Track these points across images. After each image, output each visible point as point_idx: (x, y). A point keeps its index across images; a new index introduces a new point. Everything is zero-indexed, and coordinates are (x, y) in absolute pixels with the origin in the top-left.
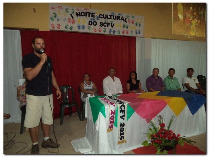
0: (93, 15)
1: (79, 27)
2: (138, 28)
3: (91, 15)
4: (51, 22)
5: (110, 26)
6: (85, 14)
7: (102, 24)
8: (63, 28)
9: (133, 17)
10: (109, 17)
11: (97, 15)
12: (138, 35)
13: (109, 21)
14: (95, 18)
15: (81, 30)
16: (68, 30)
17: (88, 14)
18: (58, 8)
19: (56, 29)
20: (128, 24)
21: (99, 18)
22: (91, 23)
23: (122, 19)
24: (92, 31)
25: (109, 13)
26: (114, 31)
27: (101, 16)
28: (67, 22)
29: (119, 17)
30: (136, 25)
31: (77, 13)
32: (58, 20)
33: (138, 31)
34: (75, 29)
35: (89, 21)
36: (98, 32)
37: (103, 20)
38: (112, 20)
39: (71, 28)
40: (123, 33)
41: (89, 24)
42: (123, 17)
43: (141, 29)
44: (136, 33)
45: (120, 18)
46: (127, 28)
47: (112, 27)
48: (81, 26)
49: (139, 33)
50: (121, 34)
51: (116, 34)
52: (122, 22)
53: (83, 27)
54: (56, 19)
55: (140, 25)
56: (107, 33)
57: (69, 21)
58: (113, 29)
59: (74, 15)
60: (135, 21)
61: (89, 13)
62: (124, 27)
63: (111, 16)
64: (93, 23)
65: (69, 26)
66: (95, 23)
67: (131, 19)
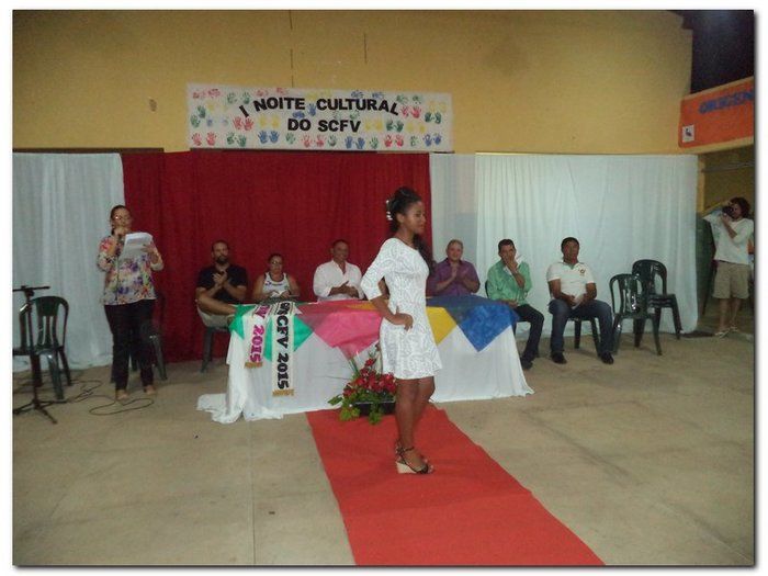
0: (299, 103)
1: (263, 137)
2: (432, 128)
3: (293, 103)
4: (193, 130)
5: (348, 130)
6: (278, 104)
7: (323, 126)
8: (221, 143)
9: (416, 98)
10: (345, 104)
11: (310, 102)
12: (434, 147)
13: (344, 115)
14: (306, 112)
15: (269, 145)
16: (236, 145)
17: (285, 103)
18: (210, 93)
19: (205, 145)
20: (401, 118)
21: (317, 110)
22: (293, 125)
23: (384, 105)
24: (298, 145)
25: (344, 95)
26: (361, 142)
27: (322, 105)
28: (231, 127)
29: (375, 102)
30: (428, 119)
31: (256, 103)
32: (210, 123)
33: (433, 137)
34: (254, 143)
35: (290, 121)
36: (313, 147)
37: (328, 115)
38: (354, 111)
39: (243, 141)
40: (388, 143)
41: (290, 128)
42: (385, 102)
43: (444, 129)
44: (428, 143)
45: (378, 106)
46: (400, 128)
47: (355, 129)
48: (269, 134)
49: (438, 140)
50: (381, 147)
51: (367, 147)
52: (384, 116)
53: (275, 137)
54: (203, 122)
55: (439, 120)
56: (341, 147)
57: (237, 123)
58: (355, 137)
59: (250, 108)
60: (424, 109)
61: (289, 100)
62: (389, 127)
63: (350, 101)
64: (300, 125)
65: (236, 136)
66: (305, 125)
67: (411, 104)
